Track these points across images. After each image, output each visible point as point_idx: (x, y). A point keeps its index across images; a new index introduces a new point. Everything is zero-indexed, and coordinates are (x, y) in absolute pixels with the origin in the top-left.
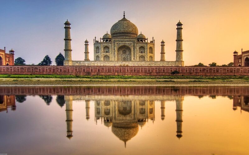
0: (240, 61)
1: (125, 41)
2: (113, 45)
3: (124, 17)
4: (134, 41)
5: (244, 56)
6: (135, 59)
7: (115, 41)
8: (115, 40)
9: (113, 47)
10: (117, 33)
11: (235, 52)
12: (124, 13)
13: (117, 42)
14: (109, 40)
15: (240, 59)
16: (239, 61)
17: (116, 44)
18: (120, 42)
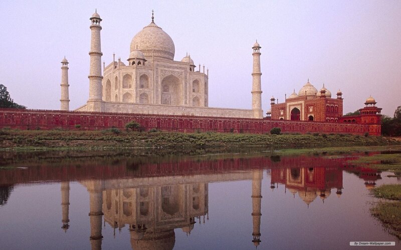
0: (282, 113)
1: (174, 68)
2: (155, 72)
3: (153, 21)
4: (186, 68)
5: (290, 106)
6: (188, 102)
7: (158, 65)
8: (159, 63)
9: (155, 77)
10: (148, 50)
11: (273, 100)
12: (153, 14)
13: (162, 69)
14: (142, 62)
15: (282, 109)
16: (280, 113)
17: (159, 71)
18: (166, 69)
